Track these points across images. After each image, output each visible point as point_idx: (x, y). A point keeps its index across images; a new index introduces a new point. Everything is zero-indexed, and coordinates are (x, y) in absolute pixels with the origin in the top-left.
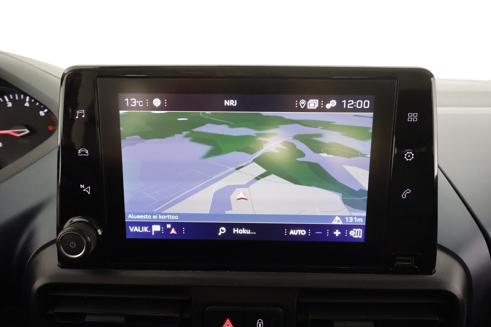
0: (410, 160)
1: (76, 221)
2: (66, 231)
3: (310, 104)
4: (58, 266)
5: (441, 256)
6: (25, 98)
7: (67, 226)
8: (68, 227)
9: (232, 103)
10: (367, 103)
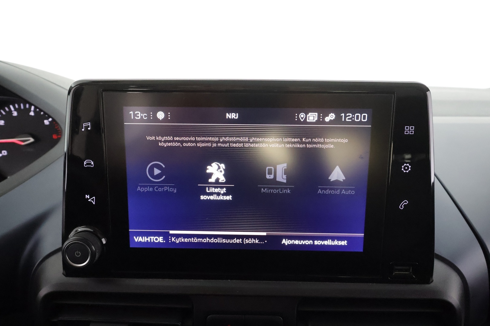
0: (407, 171)
1: (81, 230)
2: (71, 241)
3: (310, 117)
4: (63, 274)
5: (438, 266)
6: (30, 108)
7: (72, 236)
8: (74, 236)
9: (233, 116)
10: (364, 116)
